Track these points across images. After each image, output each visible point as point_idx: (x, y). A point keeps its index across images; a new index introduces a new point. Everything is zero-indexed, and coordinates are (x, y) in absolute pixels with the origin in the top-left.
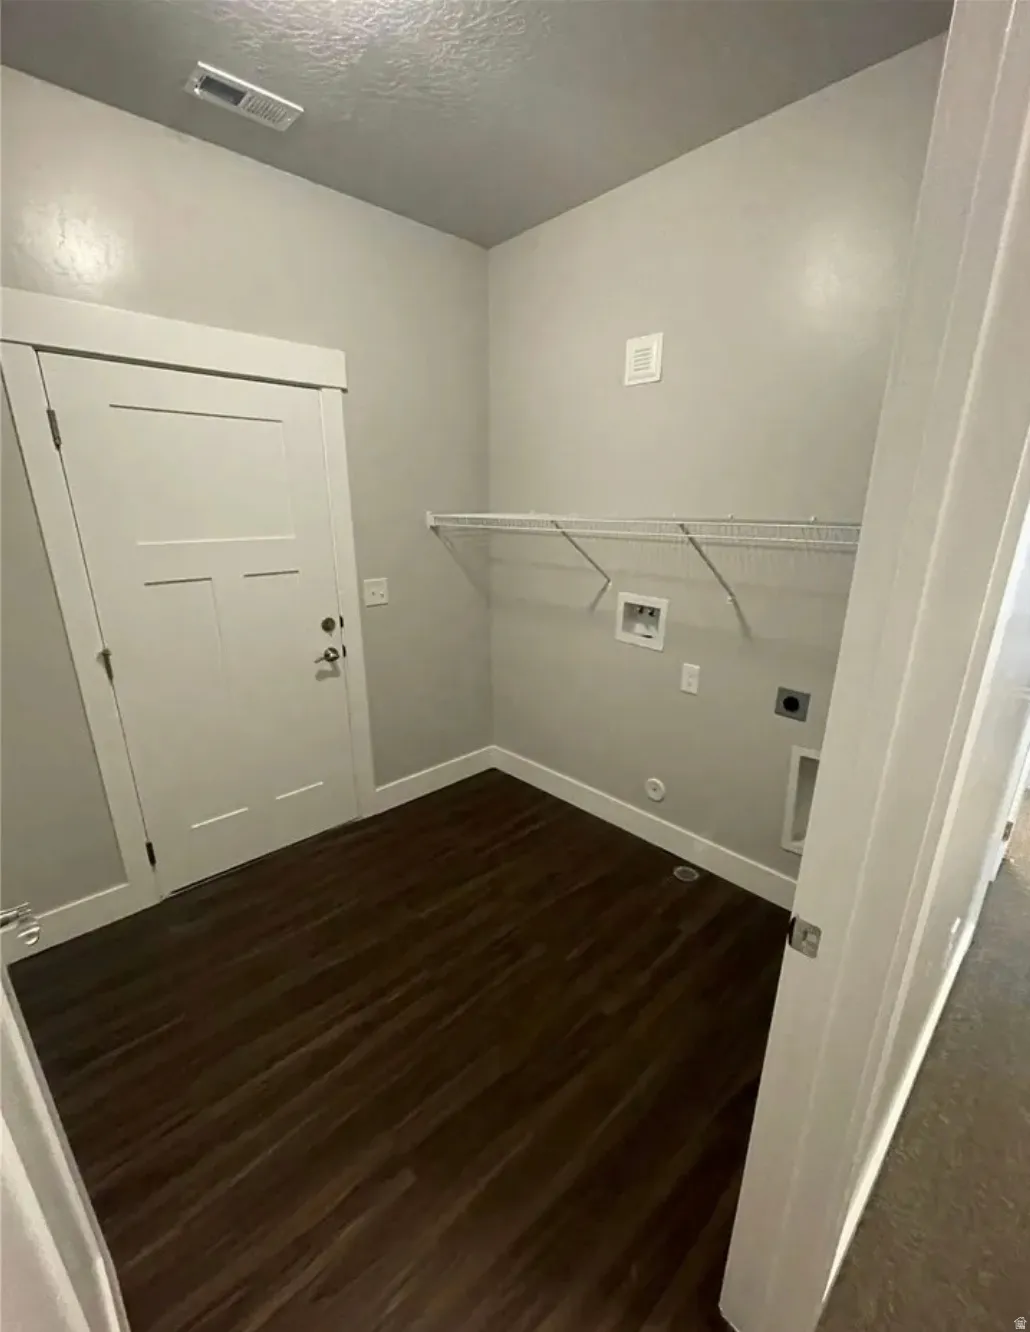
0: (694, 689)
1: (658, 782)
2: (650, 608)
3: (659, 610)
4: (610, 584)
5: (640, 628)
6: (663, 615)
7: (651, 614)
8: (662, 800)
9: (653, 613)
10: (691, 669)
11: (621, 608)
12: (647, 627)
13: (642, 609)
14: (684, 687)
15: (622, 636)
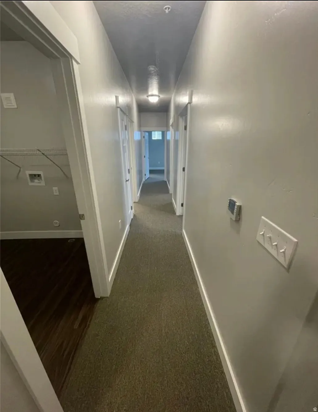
0: (58, 194)
1: (57, 221)
2: (37, 174)
3: (40, 175)
4: (21, 169)
5: (36, 181)
6: (42, 175)
7: (39, 176)
8: (59, 226)
9: (39, 175)
10: (55, 189)
11: (28, 176)
12: (38, 180)
13: (35, 175)
14: (55, 194)
15: (31, 184)
